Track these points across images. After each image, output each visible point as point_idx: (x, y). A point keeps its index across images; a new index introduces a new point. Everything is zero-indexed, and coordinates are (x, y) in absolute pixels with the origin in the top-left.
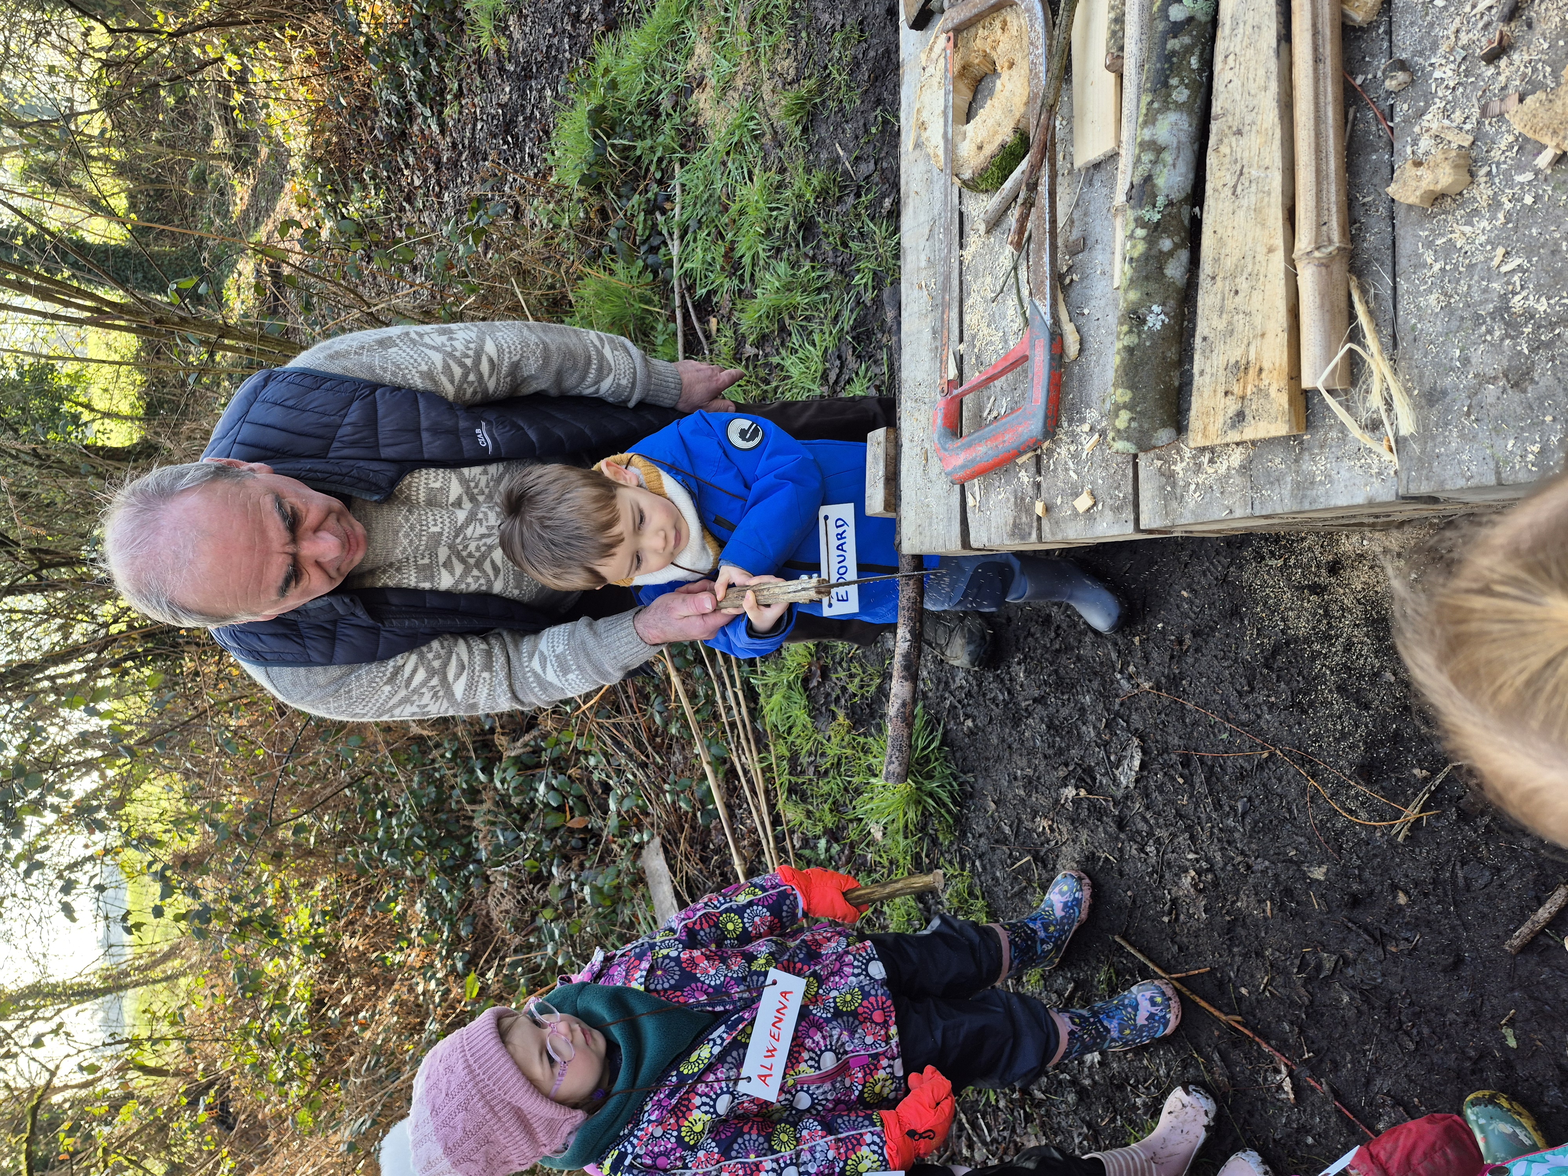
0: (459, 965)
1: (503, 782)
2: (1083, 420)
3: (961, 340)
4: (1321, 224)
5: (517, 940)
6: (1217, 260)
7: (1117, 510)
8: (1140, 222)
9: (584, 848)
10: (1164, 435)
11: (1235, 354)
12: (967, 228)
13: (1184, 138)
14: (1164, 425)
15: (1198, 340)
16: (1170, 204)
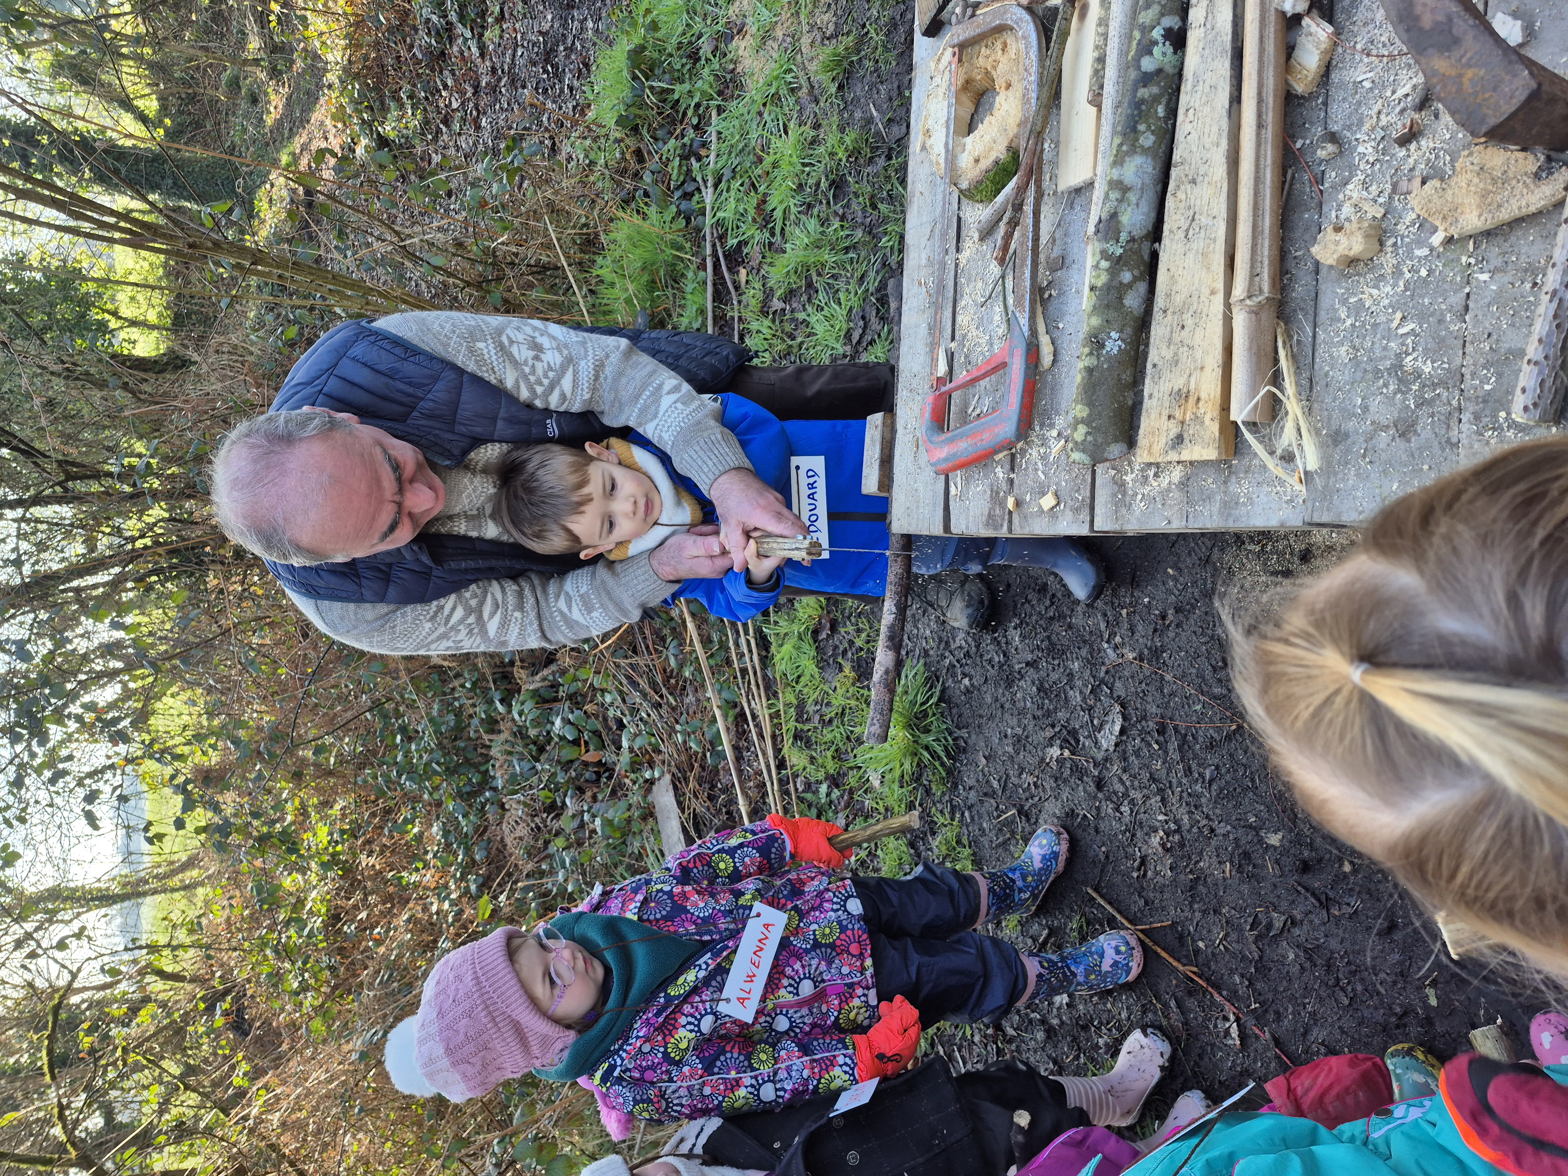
0: (473, 887)
1: (521, 714)
2: (1052, 426)
3: (953, 339)
4: (1254, 275)
5: (530, 866)
6: (1168, 296)
7: (1076, 510)
8: (1105, 255)
9: (598, 780)
10: (1116, 449)
11: (1179, 383)
12: (963, 233)
13: (1148, 181)
14: (1116, 441)
15: (1149, 366)
16: (1132, 240)
